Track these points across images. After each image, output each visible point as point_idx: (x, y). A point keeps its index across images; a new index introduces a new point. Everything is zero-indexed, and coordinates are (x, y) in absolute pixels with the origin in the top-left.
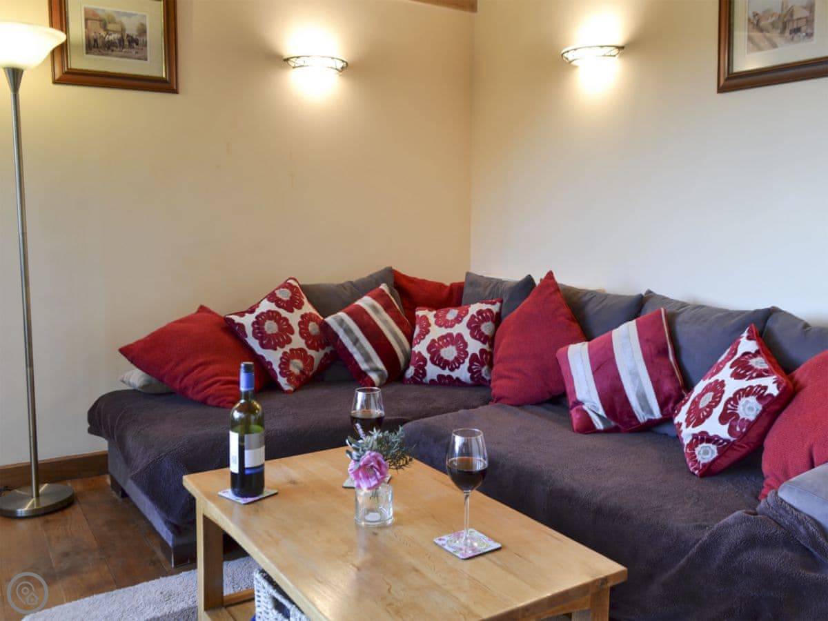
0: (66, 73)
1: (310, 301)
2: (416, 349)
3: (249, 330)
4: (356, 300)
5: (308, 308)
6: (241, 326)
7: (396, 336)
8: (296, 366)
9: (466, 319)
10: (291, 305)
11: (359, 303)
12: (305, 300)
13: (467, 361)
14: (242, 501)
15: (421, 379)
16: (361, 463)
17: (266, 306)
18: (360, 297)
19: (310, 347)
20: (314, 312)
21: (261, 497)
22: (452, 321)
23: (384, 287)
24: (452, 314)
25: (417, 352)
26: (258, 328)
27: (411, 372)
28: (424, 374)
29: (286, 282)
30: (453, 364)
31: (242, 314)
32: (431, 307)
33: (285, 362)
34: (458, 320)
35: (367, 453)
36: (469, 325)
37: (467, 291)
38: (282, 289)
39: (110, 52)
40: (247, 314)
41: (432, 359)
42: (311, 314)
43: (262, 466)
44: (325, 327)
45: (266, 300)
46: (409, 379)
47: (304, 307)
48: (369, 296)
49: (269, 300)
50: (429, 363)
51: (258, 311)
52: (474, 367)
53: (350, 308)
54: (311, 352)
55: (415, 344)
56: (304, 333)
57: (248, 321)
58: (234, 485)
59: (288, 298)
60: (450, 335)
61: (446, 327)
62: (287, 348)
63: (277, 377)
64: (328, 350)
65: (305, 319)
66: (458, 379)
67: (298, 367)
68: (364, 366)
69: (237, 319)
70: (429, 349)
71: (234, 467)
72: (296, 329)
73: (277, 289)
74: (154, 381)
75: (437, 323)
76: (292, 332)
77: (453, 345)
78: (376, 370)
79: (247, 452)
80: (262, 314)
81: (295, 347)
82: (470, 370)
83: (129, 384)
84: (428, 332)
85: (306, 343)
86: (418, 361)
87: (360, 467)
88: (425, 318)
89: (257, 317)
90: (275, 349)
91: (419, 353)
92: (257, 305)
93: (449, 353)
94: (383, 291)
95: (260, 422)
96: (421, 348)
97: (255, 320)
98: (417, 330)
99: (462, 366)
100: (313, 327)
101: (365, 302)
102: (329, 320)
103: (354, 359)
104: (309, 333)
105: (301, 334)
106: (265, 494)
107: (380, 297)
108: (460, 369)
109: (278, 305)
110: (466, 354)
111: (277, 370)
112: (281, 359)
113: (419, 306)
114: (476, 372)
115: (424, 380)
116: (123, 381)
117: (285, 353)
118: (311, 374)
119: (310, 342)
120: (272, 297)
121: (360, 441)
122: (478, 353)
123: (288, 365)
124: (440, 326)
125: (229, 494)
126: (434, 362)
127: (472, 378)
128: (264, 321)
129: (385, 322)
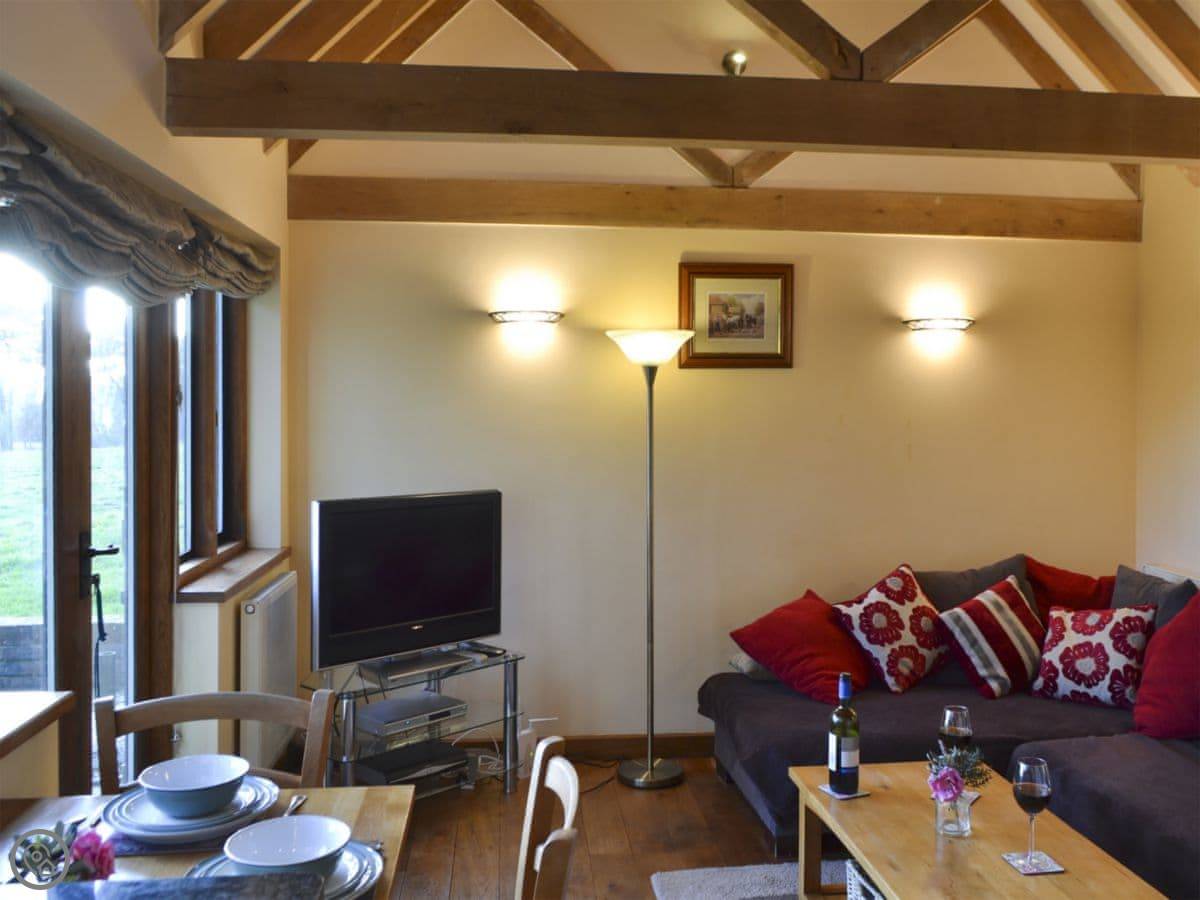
0: (691, 358)
1: (924, 592)
2: (1047, 657)
3: (856, 622)
4: (976, 594)
5: (921, 600)
6: (848, 618)
7: (1022, 639)
8: (905, 665)
9: (1110, 626)
10: (903, 596)
11: (980, 598)
12: (919, 591)
13: (1108, 677)
14: (838, 796)
15: (1052, 693)
16: (939, 776)
17: (875, 596)
18: (982, 590)
19: (922, 644)
20: (928, 605)
21: (855, 795)
22: (1092, 627)
23: (1011, 579)
24: (1093, 618)
25: (1047, 660)
26: (867, 622)
27: (1039, 683)
28: (1055, 687)
29: (898, 570)
30: (1092, 680)
31: (849, 604)
32: (1068, 606)
33: (893, 660)
34: (1100, 626)
35: (946, 768)
36: (1112, 635)
37: (1118, 589)
38: (893, 578)
39: (730, 334)
40: (855, 605)
41: (1064, 671)
42: (924, 607)
43: (856, 768)
44: (939, 624)
45: (875, 589)
46: (1036, 692)
47: (917, 600)
48: (993, 590)
49: (879, 590)
50: (1061, 675)
51: (867, 602)
52: (1115, 686)
53: (969, 604)
54: (923, 651)
55: (1046, 651)
56: (916, 629)
57: (855, 611)
58: (832, 782)
59: (899, 589)
60: (1088, 644)
61: (1085, 634)
62: (896, 645)
63: (884, 676)
64: (943, 649)
65: (918, 613)
66: (1096, 698)
67: (908, 667)
68: (982, 672)
69: (844, 609)
70: (1062, 659)
71: (832, 766)
72: (907, 624)
73: (889, 577)
74: (761, 667)
75: (1074, 628)
76: (902, 627)
77: (1091, 657)
78: (997, 677)
79: (843, 754)
80: (871, 605)
81: (904, 644)
82: (1110, 688)
83: (737, 668)
84: (1062, 637)
85: (918, 640)
86: (1049, 671)
87: (937, 781)
88: (1060, 620)
89: (865, 608)
90: (883, 645)
91: (1050, 663)
92: (865, 595)
93: (1086, 666)
94: (1009, 584)
95: (856, 727)
96: (1053, 656)
97: (862, 611)
98: (1049, 635)
99: (1101, 683)
100: (925, 622)
101: (987, 597)
102: (944, 616)
103: (971, 663)
104: (920, 629)
105: (912, 630)
106: (859, 794)
107: (1007, 592)
108: (1099, 686)
109: (888, 596)
110: (1107, 669)
111: (885, 668)
112: (889, 656)
113: (1055, 605)
114: (1119, 693)
115: (1055, 695)
116: (730, 663)
117: (893, 650)
118: (922, 675)
119: (921, 639)
120: (882, 587)
121: (941, 757)
122: (1121, 669)
123: (897, 665)
124: (1078, 632)
125: (827, 788)
126: (1067, 675)
127: (1113, 697)
128: (873, 613)
129: (1010, 622)
